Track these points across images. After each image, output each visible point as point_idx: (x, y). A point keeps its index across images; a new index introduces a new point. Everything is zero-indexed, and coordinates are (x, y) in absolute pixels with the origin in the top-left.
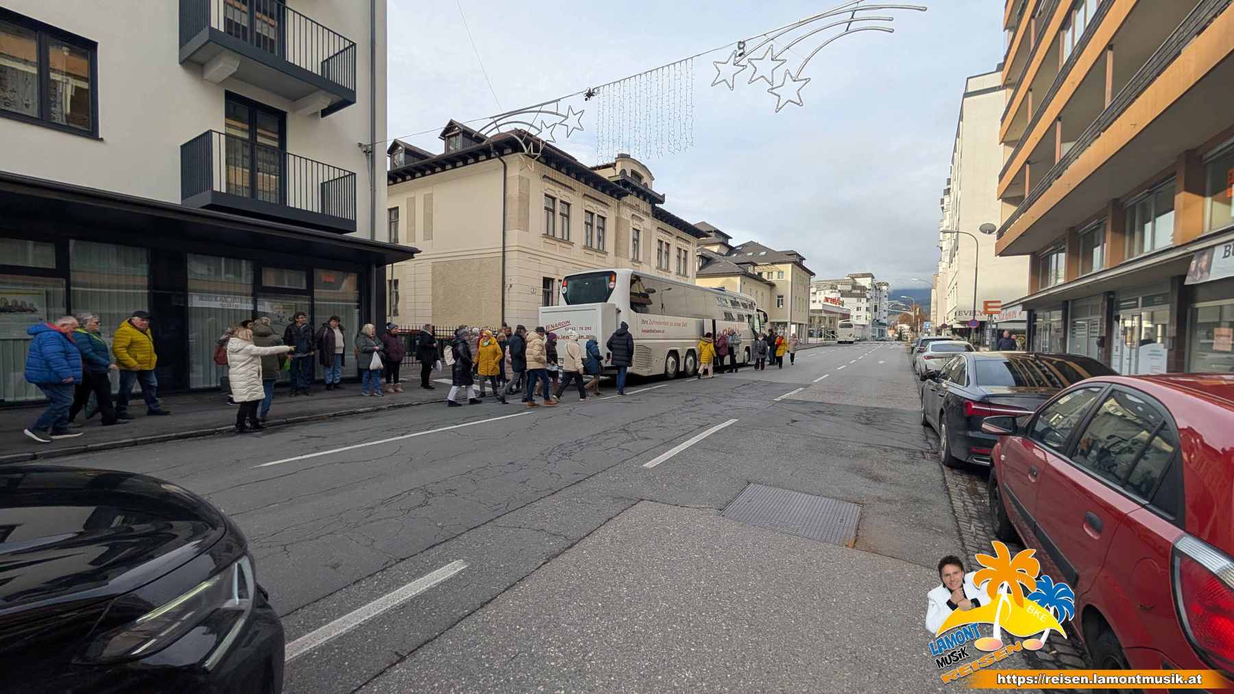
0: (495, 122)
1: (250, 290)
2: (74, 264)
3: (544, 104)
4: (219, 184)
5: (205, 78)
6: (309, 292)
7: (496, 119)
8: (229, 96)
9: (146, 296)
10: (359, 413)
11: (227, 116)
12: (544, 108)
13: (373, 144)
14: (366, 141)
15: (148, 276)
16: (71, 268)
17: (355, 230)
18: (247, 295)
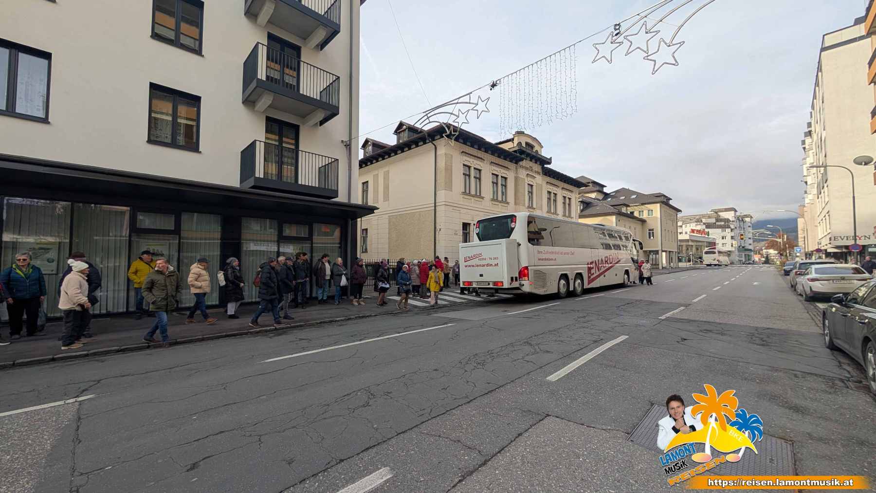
0: (427, 115)
1: (276, 239)
2: (184, 226)
3: (460, 98)
4: (259, 172)
5: (256, 108)
6: (310, 238)
7: (427, 113)
8: (268, 119)
9: (219, 243)
10: (336, 321)
11: (267, 131)
12: (461, 100)
13: (350, 140)
14: (346, 139)
15: (221, 232)
16: (182, 229)
17: (337, 197)
18: (274, 241)
